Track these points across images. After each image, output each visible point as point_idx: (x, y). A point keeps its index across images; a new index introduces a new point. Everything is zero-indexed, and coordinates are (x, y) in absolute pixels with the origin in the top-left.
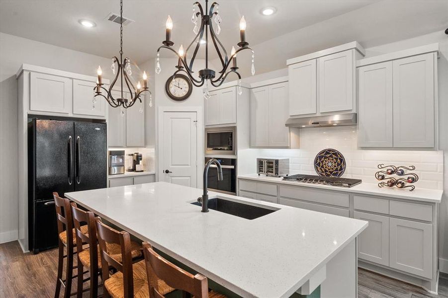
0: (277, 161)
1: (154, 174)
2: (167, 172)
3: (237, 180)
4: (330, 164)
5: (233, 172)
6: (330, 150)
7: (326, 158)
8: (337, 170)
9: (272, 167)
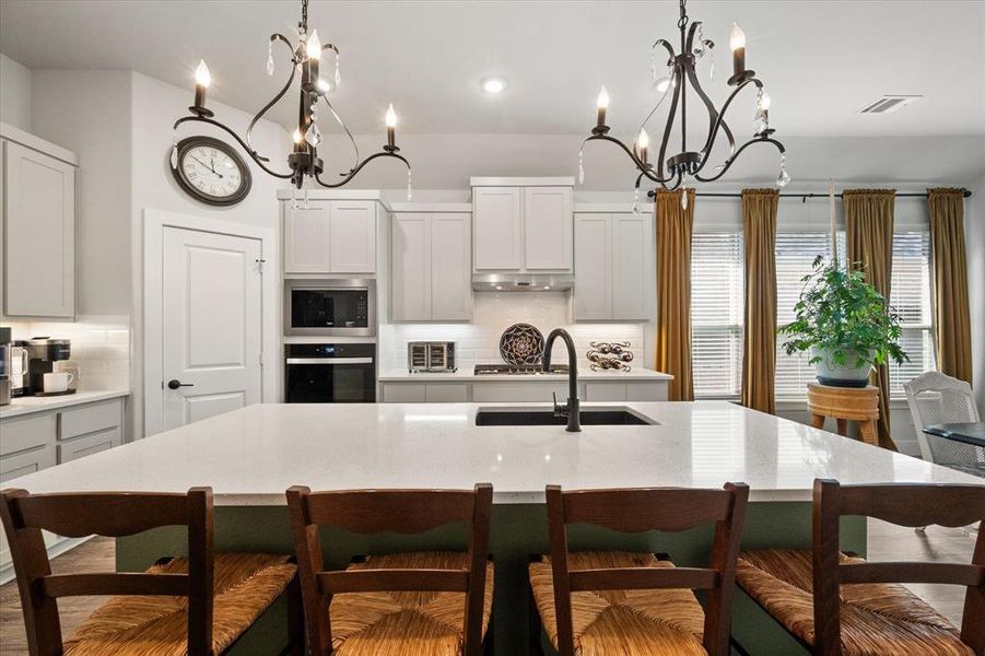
0: (451, 346)
1: (126, 396)
2: (174, 385)
3: (378, 384)
4: (522, 346)
5: (370, 370)
6: (522, 326)
7: (516, 337)
8: (532, 354)
9: (442, 356)
